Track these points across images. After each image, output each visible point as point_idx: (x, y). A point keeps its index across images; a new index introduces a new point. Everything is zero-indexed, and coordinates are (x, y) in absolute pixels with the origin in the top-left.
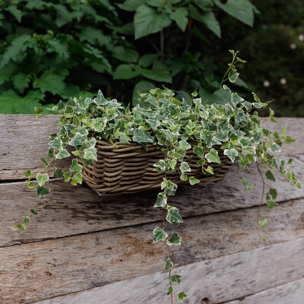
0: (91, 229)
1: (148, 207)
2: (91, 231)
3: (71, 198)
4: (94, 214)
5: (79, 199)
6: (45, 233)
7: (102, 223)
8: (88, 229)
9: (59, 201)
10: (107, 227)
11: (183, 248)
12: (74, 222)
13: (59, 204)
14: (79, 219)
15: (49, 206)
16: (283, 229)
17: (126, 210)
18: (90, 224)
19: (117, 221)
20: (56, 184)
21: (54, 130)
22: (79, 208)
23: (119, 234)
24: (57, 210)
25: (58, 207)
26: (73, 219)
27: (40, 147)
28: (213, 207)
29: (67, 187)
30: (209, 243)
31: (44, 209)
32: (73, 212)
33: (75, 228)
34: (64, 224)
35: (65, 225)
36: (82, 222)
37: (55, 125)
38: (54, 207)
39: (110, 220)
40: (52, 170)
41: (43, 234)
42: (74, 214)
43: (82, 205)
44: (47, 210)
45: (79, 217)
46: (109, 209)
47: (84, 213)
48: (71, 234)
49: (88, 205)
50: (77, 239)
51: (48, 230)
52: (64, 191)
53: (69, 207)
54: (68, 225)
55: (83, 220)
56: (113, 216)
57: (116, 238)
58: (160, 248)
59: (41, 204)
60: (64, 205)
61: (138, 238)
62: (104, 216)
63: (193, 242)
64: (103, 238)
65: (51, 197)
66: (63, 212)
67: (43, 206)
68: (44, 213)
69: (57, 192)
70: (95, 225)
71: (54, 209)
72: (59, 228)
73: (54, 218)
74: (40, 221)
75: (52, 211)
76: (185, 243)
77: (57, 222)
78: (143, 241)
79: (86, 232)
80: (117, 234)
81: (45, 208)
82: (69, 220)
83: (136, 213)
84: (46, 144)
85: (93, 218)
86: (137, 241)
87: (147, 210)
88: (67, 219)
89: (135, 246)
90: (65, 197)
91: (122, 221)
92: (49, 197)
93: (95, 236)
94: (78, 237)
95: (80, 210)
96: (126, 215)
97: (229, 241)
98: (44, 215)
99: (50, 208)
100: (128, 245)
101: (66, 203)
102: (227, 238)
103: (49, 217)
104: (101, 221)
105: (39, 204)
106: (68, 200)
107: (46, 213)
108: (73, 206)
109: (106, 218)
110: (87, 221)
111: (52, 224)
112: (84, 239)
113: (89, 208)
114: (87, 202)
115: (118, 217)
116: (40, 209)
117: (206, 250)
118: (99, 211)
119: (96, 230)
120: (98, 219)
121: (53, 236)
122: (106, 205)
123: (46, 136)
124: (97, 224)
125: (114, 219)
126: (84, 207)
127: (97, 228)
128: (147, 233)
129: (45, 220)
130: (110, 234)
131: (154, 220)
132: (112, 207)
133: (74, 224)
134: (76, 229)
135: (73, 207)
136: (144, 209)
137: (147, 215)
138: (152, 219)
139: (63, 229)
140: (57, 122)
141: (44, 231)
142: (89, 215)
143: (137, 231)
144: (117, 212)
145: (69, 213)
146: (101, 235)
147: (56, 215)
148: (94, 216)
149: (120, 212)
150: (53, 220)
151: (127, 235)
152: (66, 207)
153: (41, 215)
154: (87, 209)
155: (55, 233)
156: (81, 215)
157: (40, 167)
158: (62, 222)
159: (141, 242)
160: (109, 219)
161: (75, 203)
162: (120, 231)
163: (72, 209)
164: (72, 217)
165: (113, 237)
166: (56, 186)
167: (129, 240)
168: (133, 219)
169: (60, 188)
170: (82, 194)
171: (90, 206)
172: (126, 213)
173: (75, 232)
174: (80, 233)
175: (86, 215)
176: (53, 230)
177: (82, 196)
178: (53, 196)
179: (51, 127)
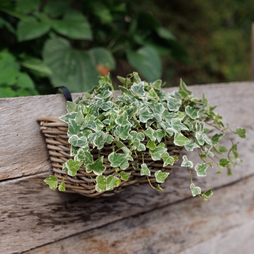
0: (58, 237)
1: (115, 202)
2: (57, 239)
3: (37, 201)
4: (60, 218)
5: (45, 201)
6: (10, 247)
7: (69, 227)
8: (54, 237)
9: (24, 207)
10: (74, 232)
11: (146, 247)
12: (40, 231)
13: (24, 210)
14: (45, 226)
15: (14, 213)
16: (237, 212)
17: (93, 209)
18: (56, 230)
19: (83, 224)
20: (21, 185)
21: (16, 118)
22: (45, 212)
23: (85, 239)
24: (22, 218)
25: (23, 214)
26: (39, 227)
27: (3, 140)
28: (177, 194)
29: (33, 188)
30: (171, 237)
31: (8, 218)
32: (38, 218)
33: (40, 238)
34: (29, 234)
35: (31, 235)
36: (48, 229)
37: (17, 111)
38: (19, 214)
39: (77, 223)
40: (16, 169)
41: (7, 250)
42: (40, 220)
43: (48, 209)
44: (12, 219)
45: (45, 223)
46: (75, 210)
47: (50, 218)
48: (36, 246)
49: (54, 207)
50: (41, 251)
51: (13, 244)
52: (30, 194)
53: (35, 212)
54: (34, 235)
55: (49, 226)
56: (79, 217)
57: (81, 243)
58: (124, 249)
59: (4, 212)
60: (30, 210)
61: (103, 240)
62: (70, 219)
63: (156, 238)
64: (69, 246)
65: (16, 202)
66: (28, 219)
67: (7, 214)
68: (8, 223)
69: (22, 196)
70: (61, 231)
71: (19, 216)
72: (24, 240)
73: (19, 228)
74: (4, 234)
75: (17, 219)
76: (149, 240)
77: (22, 232)
78: (107, 244)
79: (53, 241)
80: (82, 239)
81: (9, 216)
82: (35, 228)
83: (103, 211)
84: (8, 136)
85: (59, 223)
86: (102, 244)
87: (115, 206)
88: (32, 227)
89: (101, 250)
90: (30, 200)
91: (89, 222)
92: (14, 203)
93: (60, 244)
94: (43, 247)
95: (46, 215)
96: (93, 215)
97: (190, 232)
98: (8, 226)
99: (15, 217)
100: (93, 250)
101: (32, 208)
102: (188, 229)
103: (13, 228)
104: (67, 226)
105: (2, 213)
106: (33, 203)
107: (10, 223)
108: (39, 210)
109: (72, 222)
110: (53, 227)
111: (16, 236)
112: (48, 250)
113: (55, 211)
114: (53, 204)
115: (85, 219)
116: (4, 218)
117: (168, 246)
118: (65, 213)
119: (63, 237)
120: (65, 223)
121: (17, 250)
122: (73, 205)
123: (9, 125)
124: (63, 229)
125: (81, 221)
126: (50, 210)
127: (63, 234)
128: (112, 233)
129: (9, 231)
130: (75, 239)
131: (120, 218)
132: (79, 207)
133: (39, 233)
134: (42, 239)
135: (39, 212)
136: (111, 205)
137: (114, 212)
138: (119, 216)
139: (29, 241)
140: (19, 106)
141: (8, 245)
142: (55, 219)
143: (102, 232)
144: (84, 212)
145: (35, 220)
146: (66, 242)
147: (21, 224)
148: (60, 220)
149: (87, 212)
150: (18, 231)
151: (92, 239)
152: (32, 213)
153: (5, 226)
154: (53, 213)
155: (19, 247)
156: (47, 221)
157: (4, 166)
158: (27, 232)
159: (105, 245)
160: (76, 221)
161: (42, 206)
162: (85, 235)
163: (38, 215)
164: (38, 224)
165: (78, 244)
166: (21, 187)
167: (94, 245)
168: (100, 219)
169: (25, 189)
170: (48, 195)
171: (56, 209)
172: (93, 213)
173: (40, 243)
174: (46, 242)
175: (52, 220)
176: (18, 244)
177: (48, 197)
178: (18, 201)
179: (13, 114)
